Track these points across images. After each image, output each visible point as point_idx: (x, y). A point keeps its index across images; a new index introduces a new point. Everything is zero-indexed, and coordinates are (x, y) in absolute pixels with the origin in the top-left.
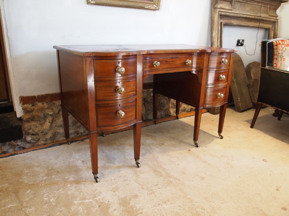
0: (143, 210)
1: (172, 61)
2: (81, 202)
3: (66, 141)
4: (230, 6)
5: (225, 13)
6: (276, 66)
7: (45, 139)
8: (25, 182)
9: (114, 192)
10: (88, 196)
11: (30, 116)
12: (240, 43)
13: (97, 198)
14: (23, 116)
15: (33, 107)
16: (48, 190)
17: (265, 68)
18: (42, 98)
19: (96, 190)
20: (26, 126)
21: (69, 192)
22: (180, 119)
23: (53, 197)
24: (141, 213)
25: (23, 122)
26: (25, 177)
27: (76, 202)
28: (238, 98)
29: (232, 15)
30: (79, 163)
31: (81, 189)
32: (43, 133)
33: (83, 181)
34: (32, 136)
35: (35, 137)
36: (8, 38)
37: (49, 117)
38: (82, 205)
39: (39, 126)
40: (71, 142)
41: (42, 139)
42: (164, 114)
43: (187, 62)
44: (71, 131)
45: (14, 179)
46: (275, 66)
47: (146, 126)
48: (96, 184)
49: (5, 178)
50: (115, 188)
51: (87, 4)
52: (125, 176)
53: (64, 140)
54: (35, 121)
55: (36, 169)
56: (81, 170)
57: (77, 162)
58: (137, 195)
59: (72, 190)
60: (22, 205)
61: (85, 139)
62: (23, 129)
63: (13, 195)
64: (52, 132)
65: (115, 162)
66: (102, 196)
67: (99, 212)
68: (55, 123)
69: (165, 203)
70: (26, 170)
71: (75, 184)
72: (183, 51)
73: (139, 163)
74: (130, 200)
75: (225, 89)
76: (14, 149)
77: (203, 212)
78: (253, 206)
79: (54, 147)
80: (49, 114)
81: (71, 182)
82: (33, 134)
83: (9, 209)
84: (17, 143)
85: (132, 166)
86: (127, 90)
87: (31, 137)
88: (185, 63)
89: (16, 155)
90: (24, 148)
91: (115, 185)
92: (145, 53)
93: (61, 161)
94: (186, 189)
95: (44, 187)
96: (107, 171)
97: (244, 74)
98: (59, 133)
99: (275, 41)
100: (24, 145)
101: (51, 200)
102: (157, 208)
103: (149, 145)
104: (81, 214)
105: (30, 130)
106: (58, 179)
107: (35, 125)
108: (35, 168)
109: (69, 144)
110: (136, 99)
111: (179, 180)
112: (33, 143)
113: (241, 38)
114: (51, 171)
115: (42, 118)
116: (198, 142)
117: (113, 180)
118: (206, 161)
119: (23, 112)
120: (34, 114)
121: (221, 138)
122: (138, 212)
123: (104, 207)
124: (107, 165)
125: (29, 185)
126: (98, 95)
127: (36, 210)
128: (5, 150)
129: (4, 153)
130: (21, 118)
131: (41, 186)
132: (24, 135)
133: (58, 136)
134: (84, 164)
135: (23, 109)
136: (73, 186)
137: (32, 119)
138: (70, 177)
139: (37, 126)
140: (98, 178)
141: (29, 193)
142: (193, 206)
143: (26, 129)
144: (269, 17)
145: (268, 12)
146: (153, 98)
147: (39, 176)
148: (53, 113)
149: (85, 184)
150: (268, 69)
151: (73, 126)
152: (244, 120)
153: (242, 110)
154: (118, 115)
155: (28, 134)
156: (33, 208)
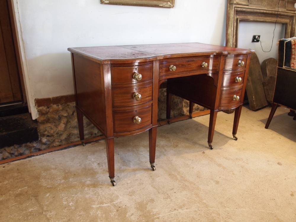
0: (160, 215)
1: (189, 65)
2: (100, 206)
3: (80, 143)
4: (247, 1)
5: (242, 9)
6: (294, 66)
7: (60, 141)
8: (44, 185)
9: (131, 196)
10: (106, 200)
11: (45, 118)
12: (255, 39)
13: (114, 203)
14: (38, 118)
15: (48, 109)
16: (66, 194)
17: (282, 68)
18: (57, 100)
19: (113, 194)
20: (42, 128)
21: (87, 196)
22: (193, 119)
23: (72, 200)
24: (158, 218)
25: (39, 124)
26: (43, 180)
27: (94, 206)
28: (253, 96)
29: (249, 10)
30: (95, 166)
31: (98, 193)
32: (58, 134)
33: (100, 184)
34: (48, 138)
35: (50, 138)
36: (23, 40)
37: (64, 119)
38: (100, 209)
39: (54, 128)
40: (86, 143)
41: (57, 140)
42: (177, 113)
43: (203, 65)
44: (86, 132)
45: (33, 182)
46: (292, 66)
47: (159, 126)
48: (112, 188)
49: (24, 181)
50: (131, 192)
51: (101, 3)
52: (141, 180)
53: (78, 141)
54: (50, 123)
55: (54, 172)
56: (98, 173)
57: (92, 164)
58: (153, 199)
59: (90, 193)
60: (42, 208)
61: (99, 140)
62: (38, 131)
63: (33, 198)
64: (67, 133)
65: (130, 164)
66: (119, 201)
67: (117, 217)
68: (70, 124)
69: (181, 207)
70: (44, 173)
71: (92, 188)
72: (199, 54)
73: (154, 166)
74: (147, 204)
75: (241, 91)
76: (30, 150)
77: (218, 218)
78: (268, 211)
79: (69, 148)
80: (64, 115)
81: (88, 186)
82: (48, 136)
83: (31, 212)
84: (33, 145)
85: (147, 170)
86: (144, 96)
87: (46, 138)
88: (201, 66)
89: (33, 157)
90: (40, 150)
91: (132, 188)
92: (162, 58)
93: (77, 164)
94: (202, 193)
95: (63, 191)
96: (123, 174)
97: (259, 72)
98: (73, 134)
99: (293, 40)
100: (40, 146)
101: (70, 204)
102: (173, 213)
103: (163, 147)
104: (100, 219)
105: (45, 131)
106: (75, 183)
107: (50, 126)
108: (52, 171)
109: (83, 146)
110: (152, 104)
111: (194, 184)
112: (48, 144)
113: (256, 34)
114: (68, 174)
115: (57, 120)
116: (212, 144)
117: (129, 183)
118: (221, 164)
119: (38, 114)
120: (49, 116)
121: (235, 140)
122: (155, 217)
123: (122, 211)
124: (123, 168)
125: (48, 188)
126: (115, 102)
127: (56, 214)
128: (21, 152)
129: (21, 154)
130: (36, 120)
131: (60, 190)
132: (39, 137)
133: (73, 137)
134: (99, 167)
135: (38, 111)
136: (91, 190)
137: (48, 121)
138: (88, 180)
139: (52, 127)
140: (114, 181)
141: (48, 196)
142: (208, 211)
143: (41, 131)
144: (287, 11)
145: (286, 6)
146: (166, 97)
147: (57, 179)
148: (68, 114)
149: (102, 188)
150: (285, 69)
151: (87, 127)
152: (259, 120)
153: (256, 108)
154: (135, 121)
155: (44, 135)
156: (53, 212)
